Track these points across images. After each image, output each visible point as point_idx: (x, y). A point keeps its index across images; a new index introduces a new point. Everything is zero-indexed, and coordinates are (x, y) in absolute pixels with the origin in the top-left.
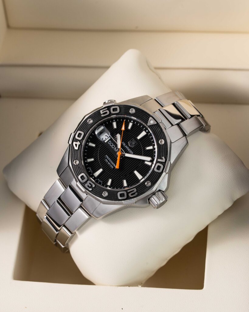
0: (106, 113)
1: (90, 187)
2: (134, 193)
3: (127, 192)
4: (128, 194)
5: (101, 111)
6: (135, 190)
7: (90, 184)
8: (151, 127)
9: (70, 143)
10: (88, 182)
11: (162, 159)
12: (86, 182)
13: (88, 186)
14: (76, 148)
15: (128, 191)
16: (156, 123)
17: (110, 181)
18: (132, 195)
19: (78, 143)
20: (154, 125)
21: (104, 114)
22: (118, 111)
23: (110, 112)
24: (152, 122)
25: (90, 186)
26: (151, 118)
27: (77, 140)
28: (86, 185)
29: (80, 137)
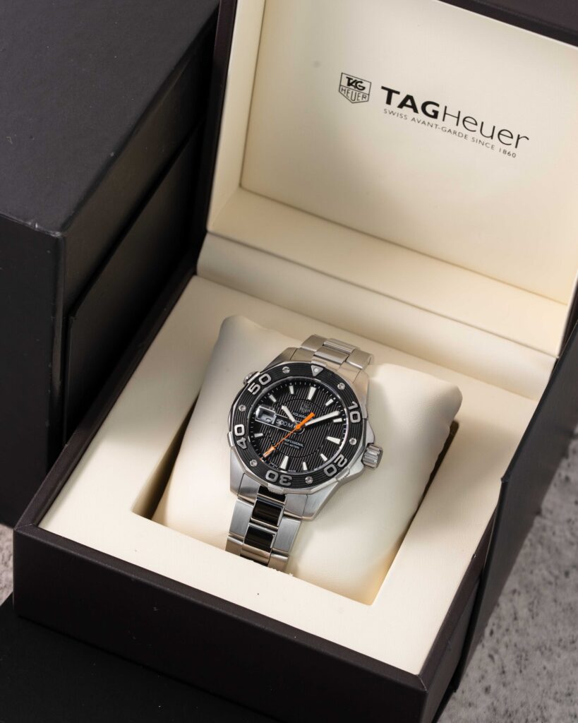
0: (256, 388)
1: (287, 482)
2: (343, 461)
3: (334, 464)
4: (336, 464)
5: (249, 389)
6: (342, 456)
7: (284, 478)
8: (319, 376)
9: (232, 444)
10: (282, 477)
11: (353, 405)
12: (279, 479)
13: (284, 482)
14: (244, 447)
15: (335, 462)
16: (322, 369)
17: (304, 464)
18: (341, 463)
19: (243, 440)
20: (321, 372)
21: (254, 391)
22: (270, 379)
23: (260, 384)
24: (316, 371)
25: (285, 480)
26: (312, 366)
27: (240, 437)
28: (281, 482)
29: (241, 432)
